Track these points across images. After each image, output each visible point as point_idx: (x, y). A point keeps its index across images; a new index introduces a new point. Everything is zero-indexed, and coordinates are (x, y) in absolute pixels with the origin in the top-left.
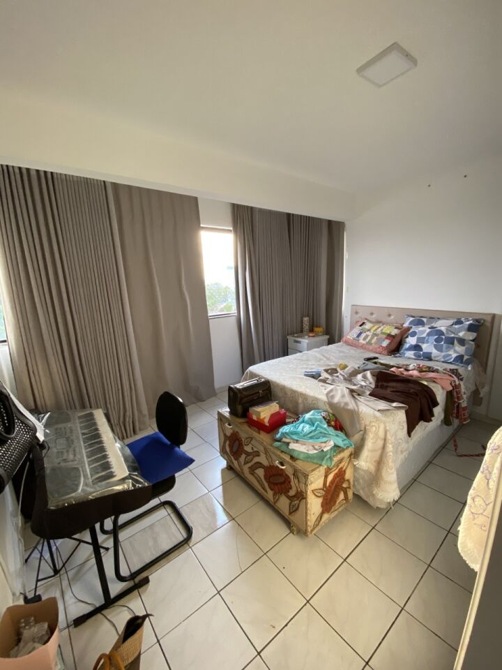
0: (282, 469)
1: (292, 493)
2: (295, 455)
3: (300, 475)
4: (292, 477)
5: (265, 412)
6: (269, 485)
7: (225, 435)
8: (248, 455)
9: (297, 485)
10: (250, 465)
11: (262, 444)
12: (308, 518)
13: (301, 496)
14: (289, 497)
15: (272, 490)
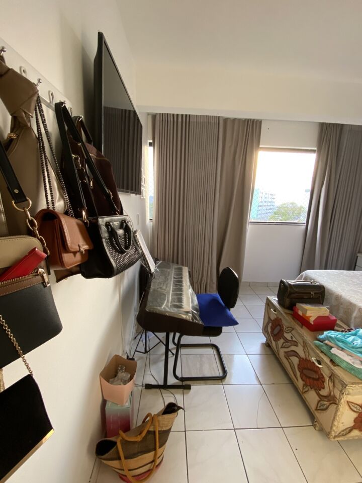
0: (318, 367)
1: (324, 392)
2: (337, 361)
3: (337, 381)
4: (327, 379)
5: (312, 312)
6: (301, 375)
7: (269, 318)
8: (287, 342)
9: (331, 389)
10: (286, 350)
11: (302, 337)
12: (336, 423)
13: (333, 400)
14: (319, 395)
15: (303, 380)
